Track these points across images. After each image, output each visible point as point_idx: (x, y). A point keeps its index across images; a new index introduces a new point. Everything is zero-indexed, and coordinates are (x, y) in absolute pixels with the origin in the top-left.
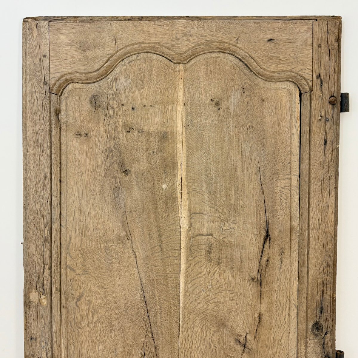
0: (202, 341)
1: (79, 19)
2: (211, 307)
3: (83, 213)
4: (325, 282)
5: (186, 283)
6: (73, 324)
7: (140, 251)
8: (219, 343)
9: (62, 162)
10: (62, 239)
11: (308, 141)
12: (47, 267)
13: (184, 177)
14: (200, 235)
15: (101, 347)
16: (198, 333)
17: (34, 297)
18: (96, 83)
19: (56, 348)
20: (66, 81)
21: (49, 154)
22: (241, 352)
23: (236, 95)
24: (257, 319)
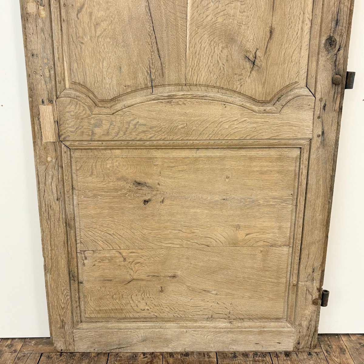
0: (210, 58)
2: (220, 20)
6: (74, 38)
8: (227, 60)
15: (105, 64)
16: (206, 49)
17: (32, 8)
19: (59, 65)
22: (249, 70)
24: (268, 34)
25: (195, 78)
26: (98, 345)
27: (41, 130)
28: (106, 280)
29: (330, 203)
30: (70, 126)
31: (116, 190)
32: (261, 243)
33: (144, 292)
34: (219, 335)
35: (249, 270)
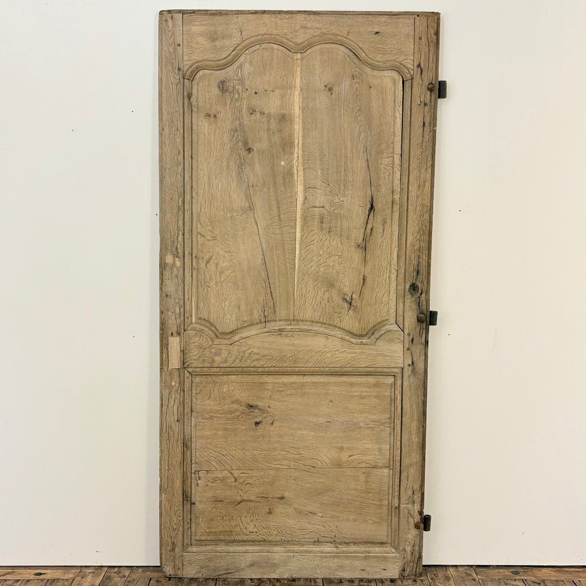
0: (314, 299)
1: (209, 12)
2: (322, 270)
3: (211, 186)
4: (421, 248)
5: (300, 249)
6: (203, 283)
7: (261, 221)
8: (328, 301)
9: (193, 140)
10: (194, 209)
11: (408, 124)
12: (181, 233)
13: (300, 155)
14: (313, 207)
15: (227, 303)
16: (310, 293)
17: (169, 259)
18: (223, 70)
19: (188, 304)
20: (197, 68)
21: (182, 133)
22: (347, 309)
23: (347, 81)
24: (362, 281)
25: (302, 315)
26: (206, 570)
27: (168, 358)
28: (217, 501)
29: (424, 427)
30: (194, 354)
31: (231, 412)
32: (363, 465)
33: (253, 513)
34: (326, 560)
35: (352, 491)
